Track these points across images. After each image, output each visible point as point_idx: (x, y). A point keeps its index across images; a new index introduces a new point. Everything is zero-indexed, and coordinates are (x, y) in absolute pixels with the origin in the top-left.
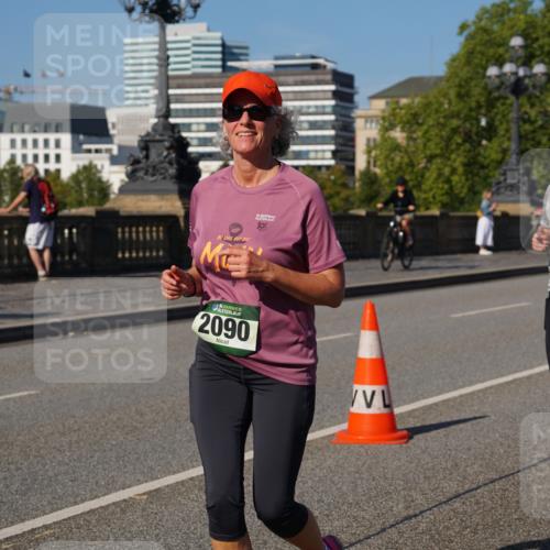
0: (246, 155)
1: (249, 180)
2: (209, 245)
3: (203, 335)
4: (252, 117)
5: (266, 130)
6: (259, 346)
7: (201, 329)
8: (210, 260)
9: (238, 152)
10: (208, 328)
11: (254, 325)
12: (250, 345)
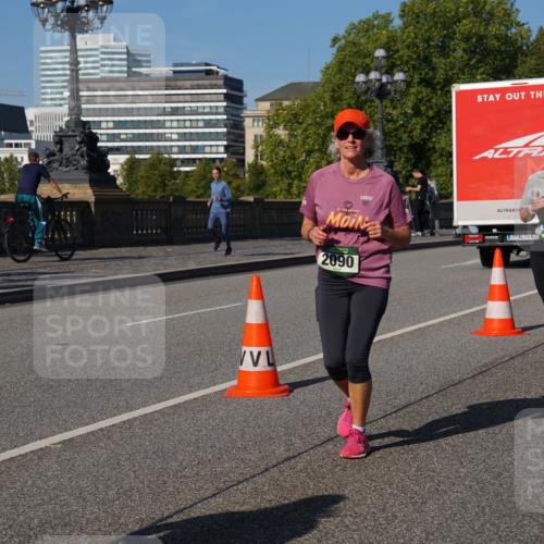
0: (351, 160)
1: (352, 173)
2: (332, 214)
3: (325, 267)
4: (354, 137)
5: (362, 145)
6: (360, 270)
7: (324, 263)
8: (333, 222)
9: (345, 158)
10: (328, 261)
11: (356, 258)
12: (355, 270)
